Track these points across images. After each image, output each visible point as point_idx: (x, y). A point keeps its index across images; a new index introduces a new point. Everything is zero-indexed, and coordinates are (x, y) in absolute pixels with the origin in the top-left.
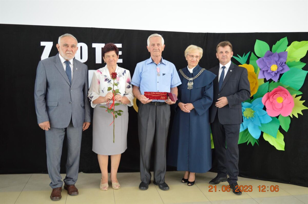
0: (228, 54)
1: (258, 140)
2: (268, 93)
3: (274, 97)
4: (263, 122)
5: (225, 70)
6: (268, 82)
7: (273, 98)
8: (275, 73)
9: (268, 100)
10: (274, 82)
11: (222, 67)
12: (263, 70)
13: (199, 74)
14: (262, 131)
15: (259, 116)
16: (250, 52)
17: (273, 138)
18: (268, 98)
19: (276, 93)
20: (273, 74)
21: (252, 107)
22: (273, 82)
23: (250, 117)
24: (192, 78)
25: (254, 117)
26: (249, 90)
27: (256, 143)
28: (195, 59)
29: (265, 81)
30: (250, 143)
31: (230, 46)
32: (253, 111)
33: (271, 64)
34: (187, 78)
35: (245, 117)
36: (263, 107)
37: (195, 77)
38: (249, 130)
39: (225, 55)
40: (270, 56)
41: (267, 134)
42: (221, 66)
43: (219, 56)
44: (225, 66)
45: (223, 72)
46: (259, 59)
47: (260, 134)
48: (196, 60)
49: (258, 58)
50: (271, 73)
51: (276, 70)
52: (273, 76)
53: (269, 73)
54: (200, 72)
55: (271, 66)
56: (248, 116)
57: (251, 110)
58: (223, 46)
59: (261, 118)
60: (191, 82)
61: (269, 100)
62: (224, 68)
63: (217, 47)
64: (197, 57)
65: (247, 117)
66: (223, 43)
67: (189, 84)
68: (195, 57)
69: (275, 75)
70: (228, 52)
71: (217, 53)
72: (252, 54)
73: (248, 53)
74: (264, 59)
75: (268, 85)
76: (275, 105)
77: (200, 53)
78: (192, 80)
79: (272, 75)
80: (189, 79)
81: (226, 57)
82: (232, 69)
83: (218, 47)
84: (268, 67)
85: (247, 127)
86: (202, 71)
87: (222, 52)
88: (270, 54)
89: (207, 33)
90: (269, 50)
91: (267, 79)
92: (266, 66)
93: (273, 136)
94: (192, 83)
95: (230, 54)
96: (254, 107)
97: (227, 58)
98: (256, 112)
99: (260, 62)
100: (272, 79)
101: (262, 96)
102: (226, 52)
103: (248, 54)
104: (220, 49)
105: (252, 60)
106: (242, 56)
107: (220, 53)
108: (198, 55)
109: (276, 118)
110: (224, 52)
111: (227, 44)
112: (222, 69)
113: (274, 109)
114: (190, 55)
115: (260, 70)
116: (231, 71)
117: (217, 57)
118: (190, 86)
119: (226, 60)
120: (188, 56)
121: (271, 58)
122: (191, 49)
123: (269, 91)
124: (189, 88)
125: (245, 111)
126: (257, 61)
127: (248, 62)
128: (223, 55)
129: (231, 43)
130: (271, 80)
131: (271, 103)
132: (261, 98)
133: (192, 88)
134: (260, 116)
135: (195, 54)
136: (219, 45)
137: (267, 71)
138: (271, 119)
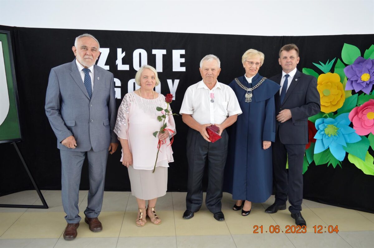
0: (293, 60)
1: (341, 162)
2: (356, 107)
3: (364, 113)
4: (348, 141)
5: (289, 78)
6: (357, 94)
7: (362, 113)
8: (367, 83)
9: (356, 116)
10: (365, 94)
11: (286, 76)
12: (351, 80)
13: (259, 84)
14: (347, 152)
15: (344, 134)
16: (335, 58)
17: (361, 161)
18: (357, 113)
19: (367, 108)
20: (364, 85)
21: (336, 124)
22: (363, 94)
23: (333, 134)
24: (251, 89)
25: (337, 135)
26: (318, 103)
27: (338, 165)
28: (254, 66)
29: (353, 92)
30: (331, 165)
31: (296, 50)
32: (336, 128)
33: (361, 73)
34: (244, 88)
35: (326, 135)
36: (349, 123)
37: (254, 88)
38: (331, 150)
39: (289, 61)
40: (361, 64)
41: (353, 155)
42: (284, 74)
43: (282, 62)
44: (289, 74)
45: (286, 82)
46: (347, 67)
47: (344, 155)
48: (256, 68)
49: (346, 65)
50: (361, 83)
51: (368, 80)
52: (364, 87)
53: (359, 83)
54: (261, 81)
55: (362, 75)
56: (330, 133)
57: (334, 127)
58: (288, 49)
59: (346, 136)
60: (249, 93)
61: (358, 116)
62: (287, 76)
63: (280, 51)
64: (257, 63)
65: (328, 134)
66: (287, 47)
67: (246, 95)
68: (255, 64)
69: (367, 86)
70: (294, 58)
71: (279, 59)
72: (339, 60)
73: (333, 59)
74: (353, 66)
75: (357, 98)
76: (364, 122)
77: (261, 59)
78: (250, 90)
79: (362, 86)
80: (247, 90)
81: (290, 63)
82: (298, 78)
83: (282, 51)
84: (357, 76)
85: (328, 146)
86: (263, 80)
87: (286, 58)
88: (361, 61)
89: (284, 37)
90: (360, 55)
91: (356, 91)
92: (355, 76)
93: (361, 159)
94: (251, 95)
95: (296, 60)
96: (338, 123)
97: (291, 65)
98: (340, 130)
99: (348, 70)
100: (362, 90)
101: (349, 111)
102: (291, 57)
103: (333, 61)
104: (284, 53)
105: (337, 68)
106: (325, 64)
107: (284, 58)
108: (259, 61)
109: (366, 138)
110: (289, 57)
111: (292, 48)
112: (285, 78)
113: (362, 127)
114: (248, 62)
115: (347, 80)
116: (296, 80)
117: (280, 64)
118: (249, 99)
119: (291, 67)
120: (247, 62)
121: (362, 65)
122: (250, 54)
123: (358, 105)
124: (248, 101)
125: (326, 128)
126: (345, 69)
127: (332, 71)
128: (288, 61)
129: (297, 46)
130: (360, 93)
131: (360, 119)
132: (348, 113)
133: (251, 101)
134: (346, 134)
135: (255, 61)
136: (282, 49)
137: (357, 81)
138: (360, 139)
